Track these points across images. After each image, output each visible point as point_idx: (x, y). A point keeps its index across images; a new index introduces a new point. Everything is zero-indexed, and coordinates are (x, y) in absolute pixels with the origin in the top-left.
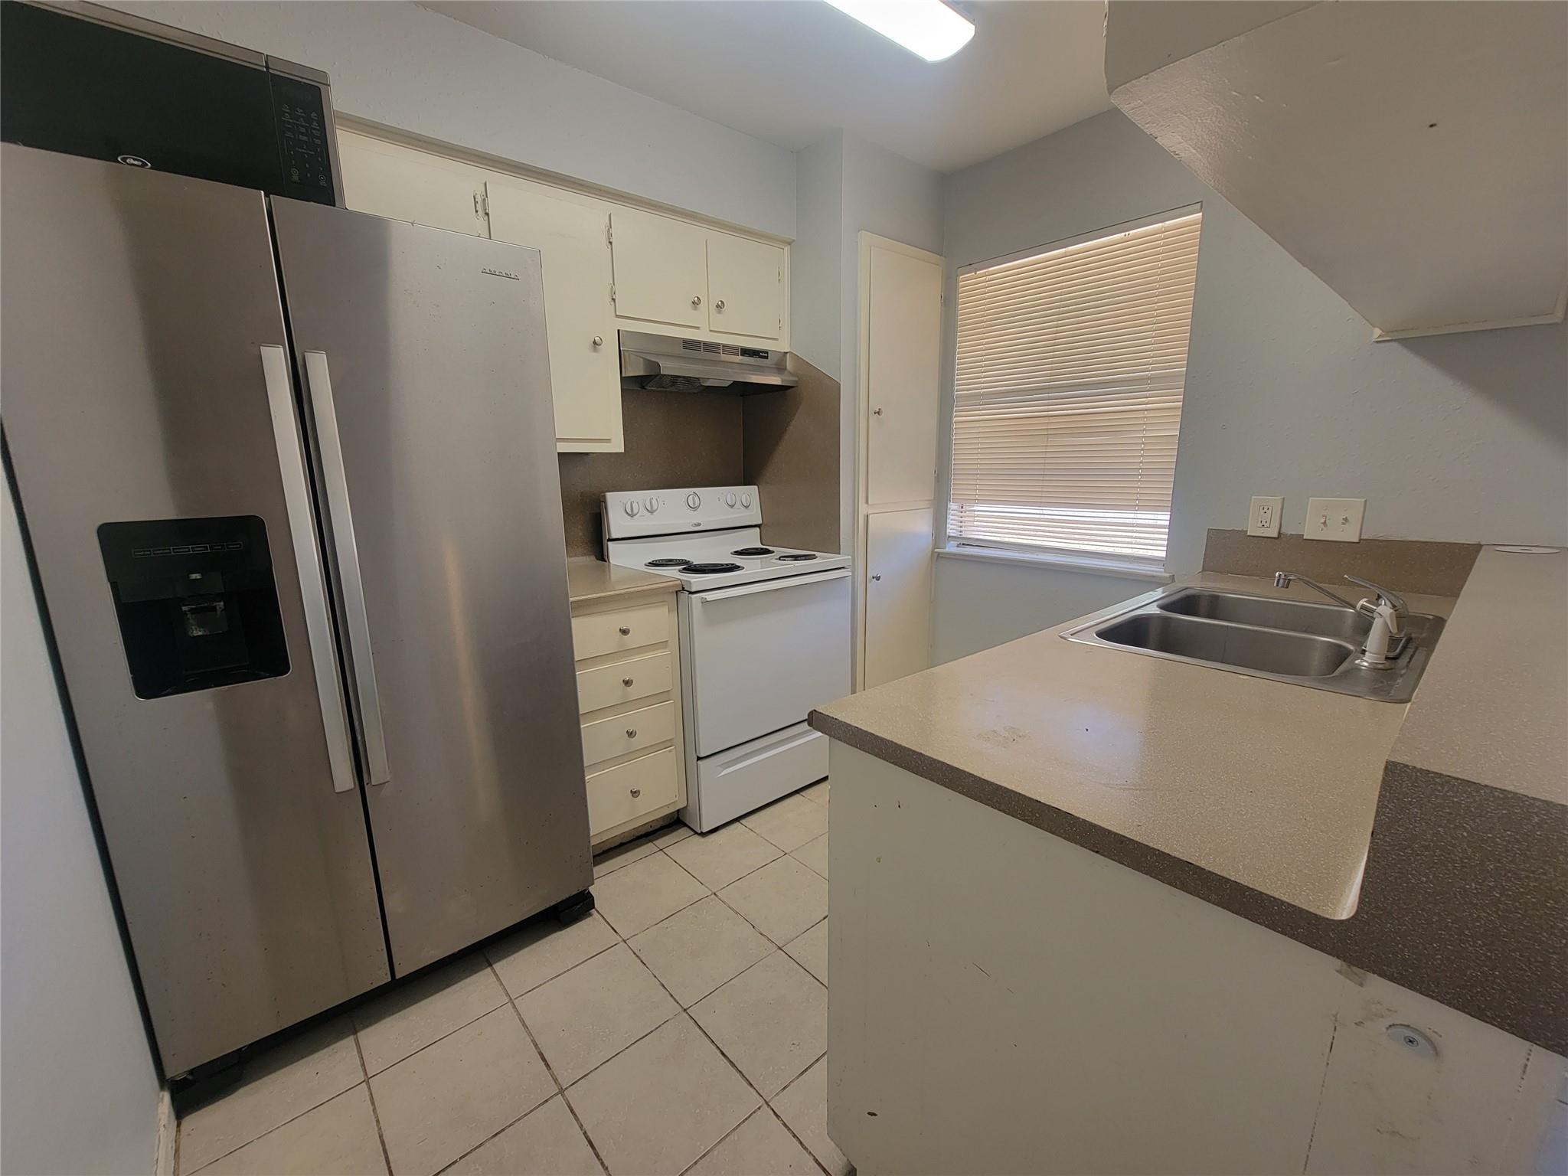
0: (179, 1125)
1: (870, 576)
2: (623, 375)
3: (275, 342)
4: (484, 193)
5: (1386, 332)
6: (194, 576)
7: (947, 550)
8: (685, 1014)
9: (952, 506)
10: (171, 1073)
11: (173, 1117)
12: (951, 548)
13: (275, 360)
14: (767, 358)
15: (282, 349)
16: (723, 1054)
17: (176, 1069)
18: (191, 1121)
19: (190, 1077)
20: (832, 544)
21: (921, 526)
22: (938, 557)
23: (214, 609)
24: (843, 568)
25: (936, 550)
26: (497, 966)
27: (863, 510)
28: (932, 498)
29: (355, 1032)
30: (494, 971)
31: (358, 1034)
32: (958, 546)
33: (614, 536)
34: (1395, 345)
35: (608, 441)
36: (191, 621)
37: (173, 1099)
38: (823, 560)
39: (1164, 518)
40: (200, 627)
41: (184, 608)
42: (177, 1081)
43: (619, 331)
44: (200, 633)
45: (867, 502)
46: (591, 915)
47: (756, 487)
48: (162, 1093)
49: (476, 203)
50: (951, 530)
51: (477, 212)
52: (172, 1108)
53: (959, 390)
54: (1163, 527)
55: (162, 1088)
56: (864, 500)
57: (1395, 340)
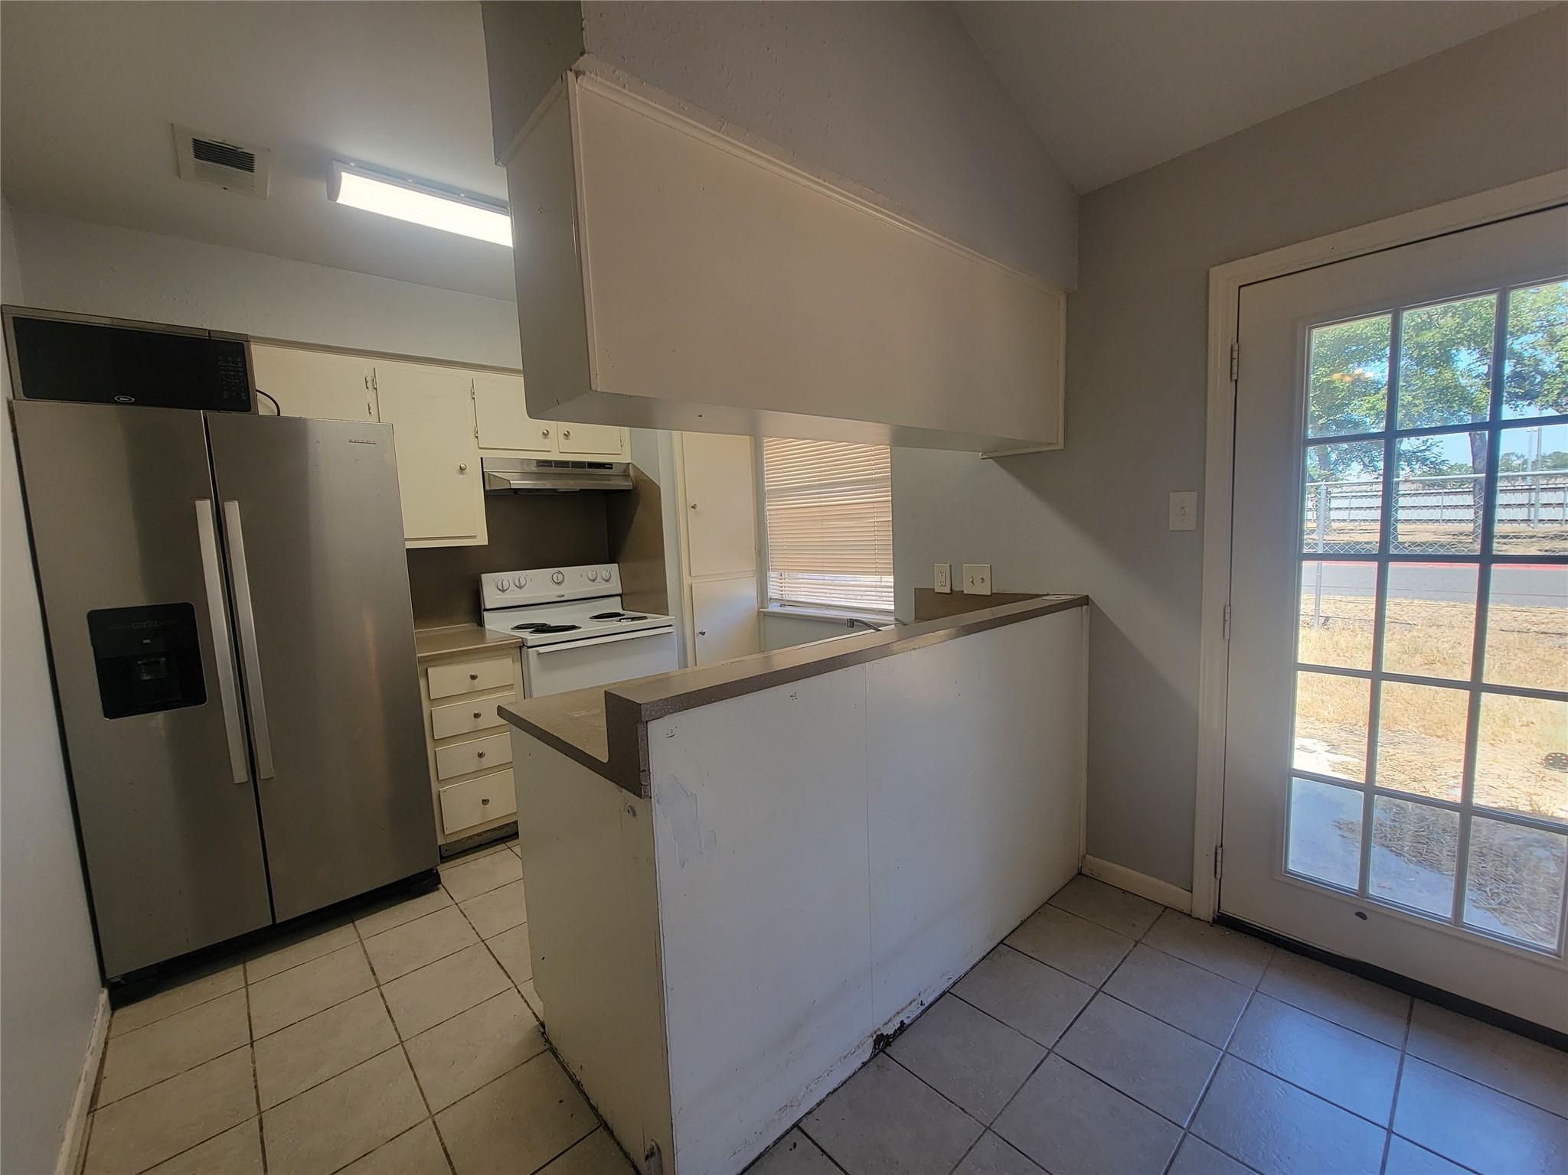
0: (112, 1014)
1: (697, 631)
2: (487, 488)
3: (204, 498)
4: (373, 375)
5: (984, 453)
6: (145, 641)
7: (770, 609)
8: (482, 944)
9: (772, 574)
10: (108, 977)
11: (108, 1007)
12: (774, 608)
13: (204, 509)
14: (611, 468)
15: (209, 502)
16: (498, 963)
17: (114, 973)
18: (119, 1013)
19: (123, 982)
20: (663, 610)
21: (748, 591)
22: (763, 616)
23: (159, 663)
24: (670, 626)
25: (761, 610)
26: (357, 923)
27: (687, 581)
28: (755, 569)
29: (244, 962)
30: (355, 926)
31: (247, 964)
32: (781, 606)
33: (488, 607)
34: (991, 460)
35: (475, 537)
36: (143, 671)
37: (110, 995)
38: (653, 620)
39: (890, 580)
40: (148, 674)
41: (139, 662)
42: (114, 983)
43: (482, 458)
44: (148, 678)
45: (690, 575)
46: (438, 889)
47: (617, 565)
48: (102, 989)
49: (367, 382)
50: (773, 592)
51: (367, 388)
52: (108, 1001)
53: (769, 485)
54: (890, 587)
55: (103, 986)
56: (688, 572)
57: (991, 458)
